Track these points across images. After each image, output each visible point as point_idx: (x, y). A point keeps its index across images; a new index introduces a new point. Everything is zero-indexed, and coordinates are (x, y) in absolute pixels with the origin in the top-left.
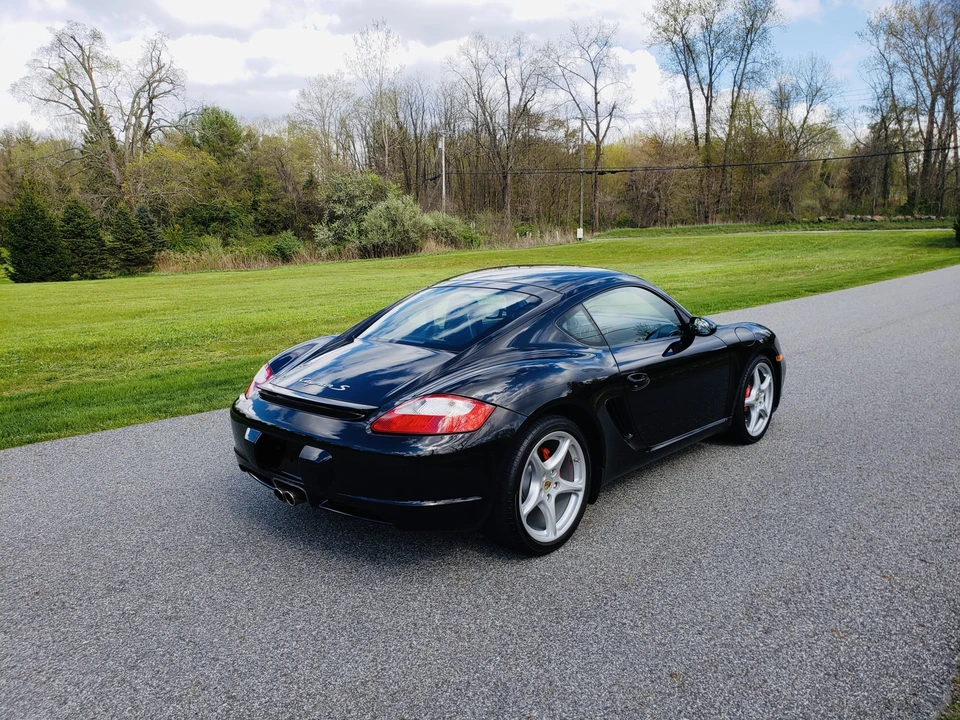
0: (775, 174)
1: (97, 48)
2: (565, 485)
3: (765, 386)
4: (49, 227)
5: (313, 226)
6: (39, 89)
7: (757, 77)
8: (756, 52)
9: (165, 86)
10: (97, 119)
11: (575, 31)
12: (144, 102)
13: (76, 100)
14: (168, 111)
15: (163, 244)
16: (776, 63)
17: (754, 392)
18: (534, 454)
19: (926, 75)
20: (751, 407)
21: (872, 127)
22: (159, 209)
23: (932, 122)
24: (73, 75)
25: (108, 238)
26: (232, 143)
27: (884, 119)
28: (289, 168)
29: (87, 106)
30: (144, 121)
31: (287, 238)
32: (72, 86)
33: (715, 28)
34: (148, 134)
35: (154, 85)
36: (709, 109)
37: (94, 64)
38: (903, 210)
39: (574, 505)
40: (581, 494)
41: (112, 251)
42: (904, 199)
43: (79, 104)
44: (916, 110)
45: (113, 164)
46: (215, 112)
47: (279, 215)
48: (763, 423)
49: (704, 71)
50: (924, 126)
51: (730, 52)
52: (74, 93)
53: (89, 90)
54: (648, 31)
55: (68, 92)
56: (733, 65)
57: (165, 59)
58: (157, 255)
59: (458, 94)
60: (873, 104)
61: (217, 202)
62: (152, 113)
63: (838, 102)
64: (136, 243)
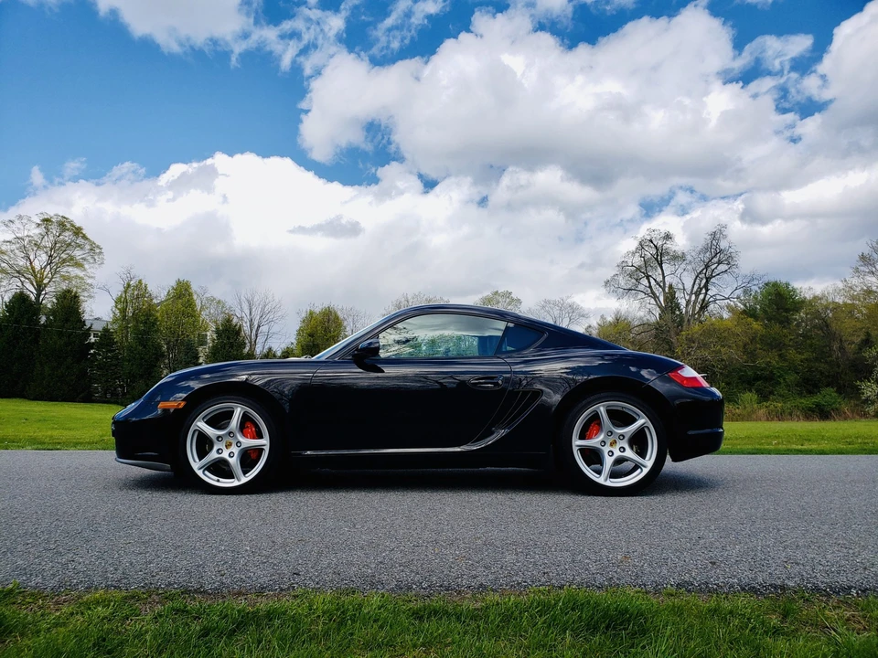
1: (669, 245)
5: (858, 383)
6: (623, 282)
9: (723, 267)
10: (671, 303)
12: (702, 282)
13: (650, 287)
24: (649, 268)
30: (701, 297)
31: (828, 395)
32: (648, 277)
34: (704, 307)
35: (713, 267)
37: (665, 258)
43: (652, 290)
45: (673, 334)
46: (775, 285)
47: (822, 373)
52: (650, 283)
53: (660, 278)
55: (645, 281)
61: (760, 362)
62: (707, 290)
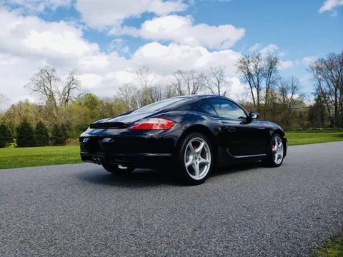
0: (283, 114)
1: (53, 74)
2: (202, 160)
3: (280, 146)
4: (31, 130)
6: (33, 86)
7: (274, 82)
8: (273, 75)
9: (74, 86)
10: (51, 96)
11: (211, 68)
12: (67, 91)
13: (45, 90)
14: (75, 94)
15: (69, 137)
16: (280, 78)
17: (276, 147)
18: (190, 144)
19: (332, 82)
20: (275, 152)
21: (315, 100)
22: (69, 125)
23: (336, 96)
24: (45, 82)
25: (50, 134)
26: (95, 105)
27: (319, 96)
28: (114, 112)
29: (48, 92)
30: (66, 97)
32: (44, 86)
33: (259, 67)
34: (67, 101)
35: (71, 85)
36: (258, 93)
37: (52, 79)
38: (329, 126)
39: (206, 169)
40: (209, 165)
41: (51, 139)
42: (329, 123)
43: (45, 92)
44: (330, 94)
45: (54, 111)
46: (90, 95)
48: (280, 160)
49: (256, 80)
50: (334, 99)
51: (265, 75)
53: (49, 87)
54: (236, 68)
55: (43, 88)
56: (265, 79)
57: (75, 77)
58: (67, 140)
59: (172, 88)
60: (314, 91)
62: (69, 94)
63: (302, 91)
64: (60, 136)
